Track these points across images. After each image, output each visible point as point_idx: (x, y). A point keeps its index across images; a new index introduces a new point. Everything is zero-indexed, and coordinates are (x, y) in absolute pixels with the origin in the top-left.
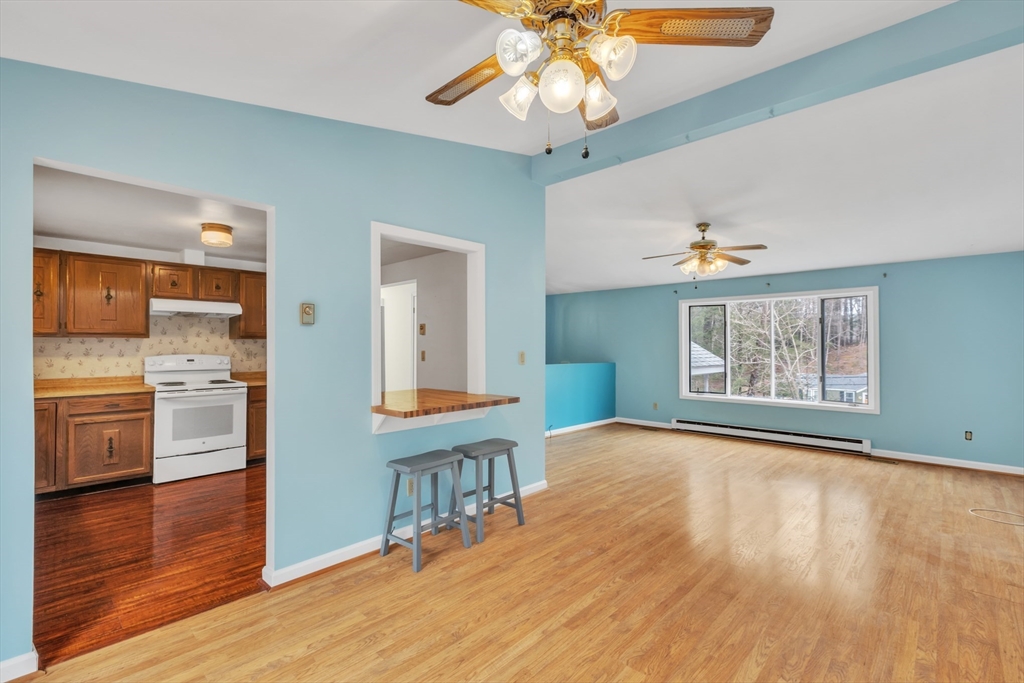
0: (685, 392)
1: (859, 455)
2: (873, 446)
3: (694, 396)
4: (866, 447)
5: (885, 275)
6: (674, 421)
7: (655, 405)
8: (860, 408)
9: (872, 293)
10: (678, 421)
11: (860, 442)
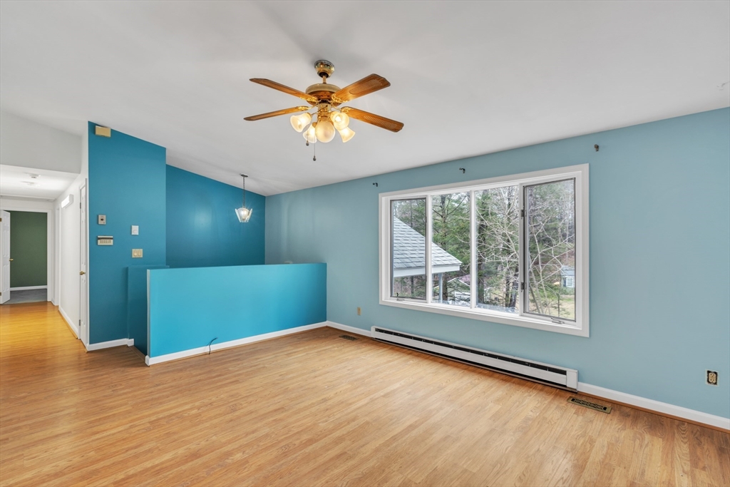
0: (385, 297)
1: (561, 389)
2: (580, 379)
3: (394, 301)
4: (570, 381)
5: (597, 147)
6: (373, 329)
7: (359, 309)
8: (567, 327)
9: (580, 172)
10: (378, 330)
11: (564, 373)
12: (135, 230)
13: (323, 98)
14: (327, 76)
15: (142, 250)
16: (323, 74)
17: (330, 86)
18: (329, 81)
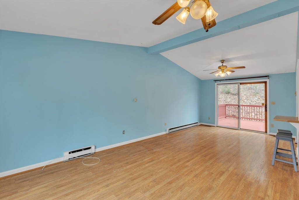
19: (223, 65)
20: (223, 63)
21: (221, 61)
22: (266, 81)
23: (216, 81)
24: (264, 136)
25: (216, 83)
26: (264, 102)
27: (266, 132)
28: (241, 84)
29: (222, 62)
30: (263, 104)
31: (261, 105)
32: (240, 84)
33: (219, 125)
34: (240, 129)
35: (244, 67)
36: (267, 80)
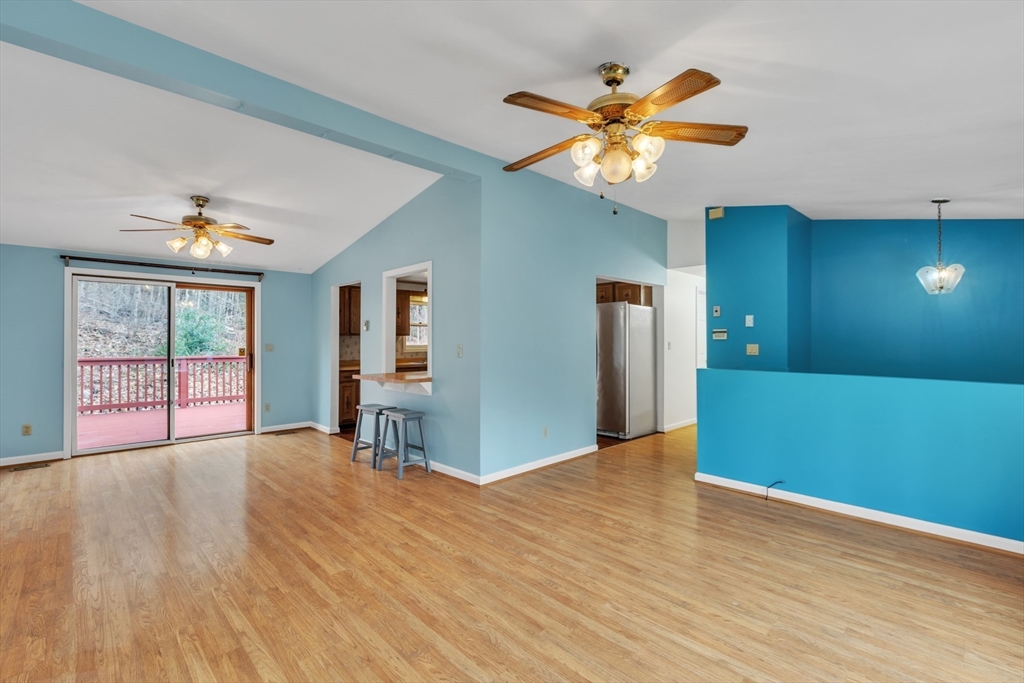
12: (749, 321)
13: (613, 117)
14: (619, 83)
15: (757, 346)
16: (612, 82)
17: (625, 96)
18: (620, 89)
19: (200, 214)
20: (202, 206)
21: (198, 198)
22: (253, 288)
23: (71, 261)
24: (242, 441)
25: (69, 271)
26: (244, 345)
27: (250, 428)
28: (180, 285)
29: (201, 202)
30: (242, 352)
31: (236, 354)
32: (177, 286)
33: (82, 445)
34: (175, 442)
35: (271, 242)
36: (257, 285)
